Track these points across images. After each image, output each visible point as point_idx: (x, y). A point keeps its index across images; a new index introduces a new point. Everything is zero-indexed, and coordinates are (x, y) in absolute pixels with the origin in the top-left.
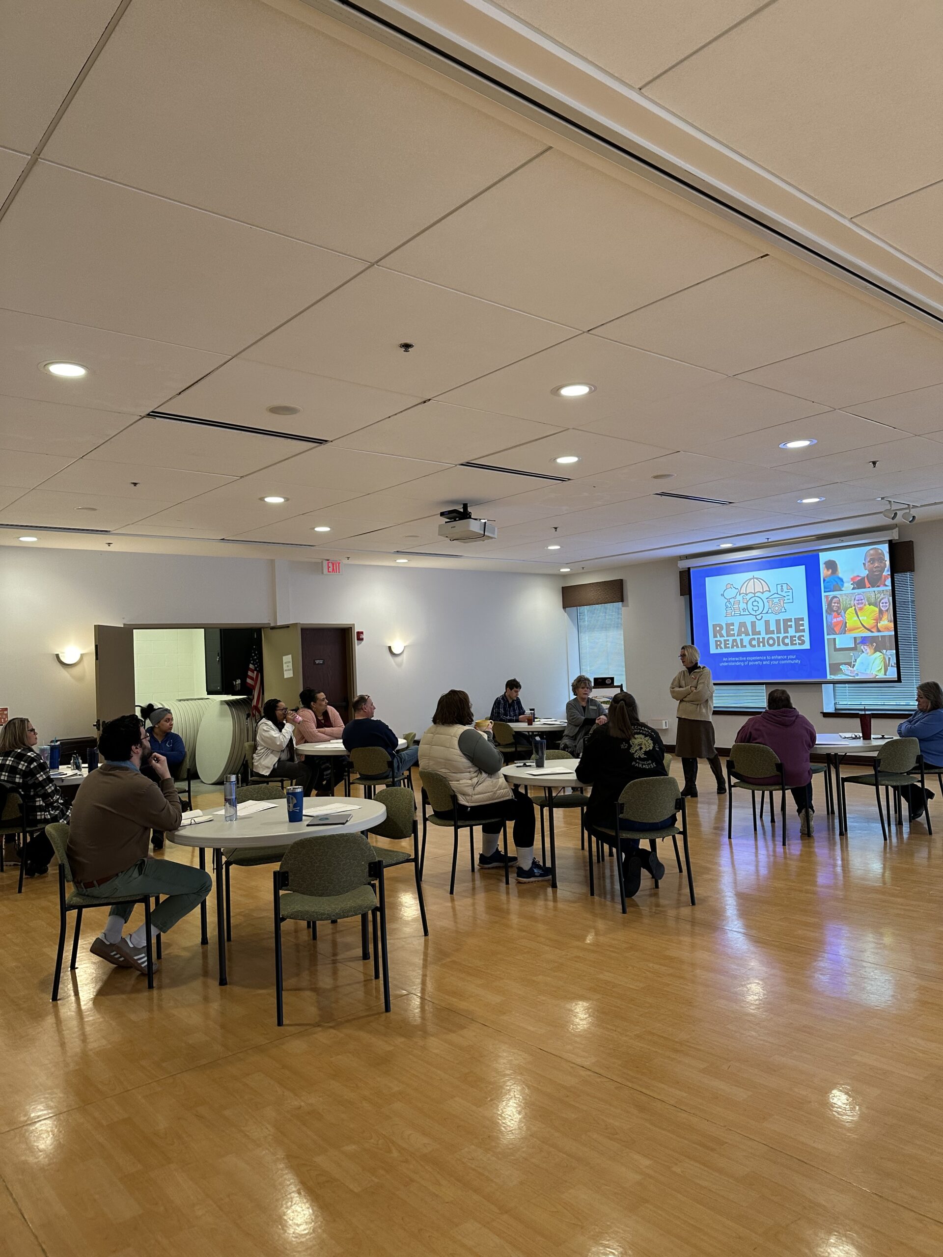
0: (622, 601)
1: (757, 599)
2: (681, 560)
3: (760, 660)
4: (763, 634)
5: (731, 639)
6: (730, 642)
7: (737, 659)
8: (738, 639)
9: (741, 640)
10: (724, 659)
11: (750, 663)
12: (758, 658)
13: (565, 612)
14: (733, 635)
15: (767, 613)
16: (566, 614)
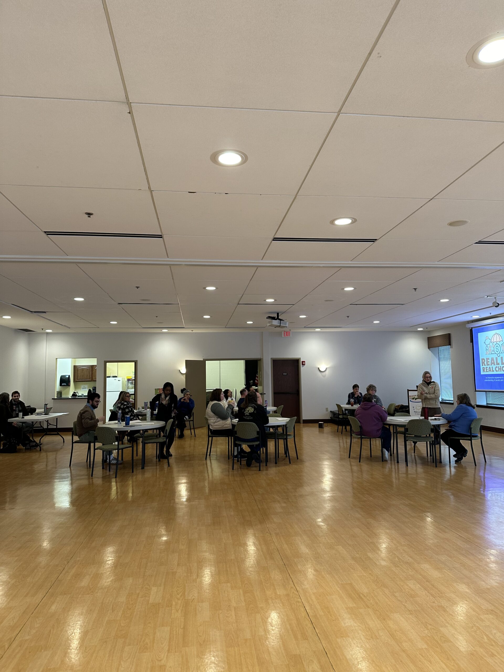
0: (450, 344)
1: (498, 345)
2: (468, 323)
3: (500, 379)
4: (500, 365)
5: (488, 366)
6: (488, 369)
7: (491, 378)
8: (491, 366)
9: (492, 367)
10: (486, 378)
11: (496, 380)
12: (499, 378)
13: (430, 350)
14: (489, 365)
15: (502, 353)
16: (430, 351)
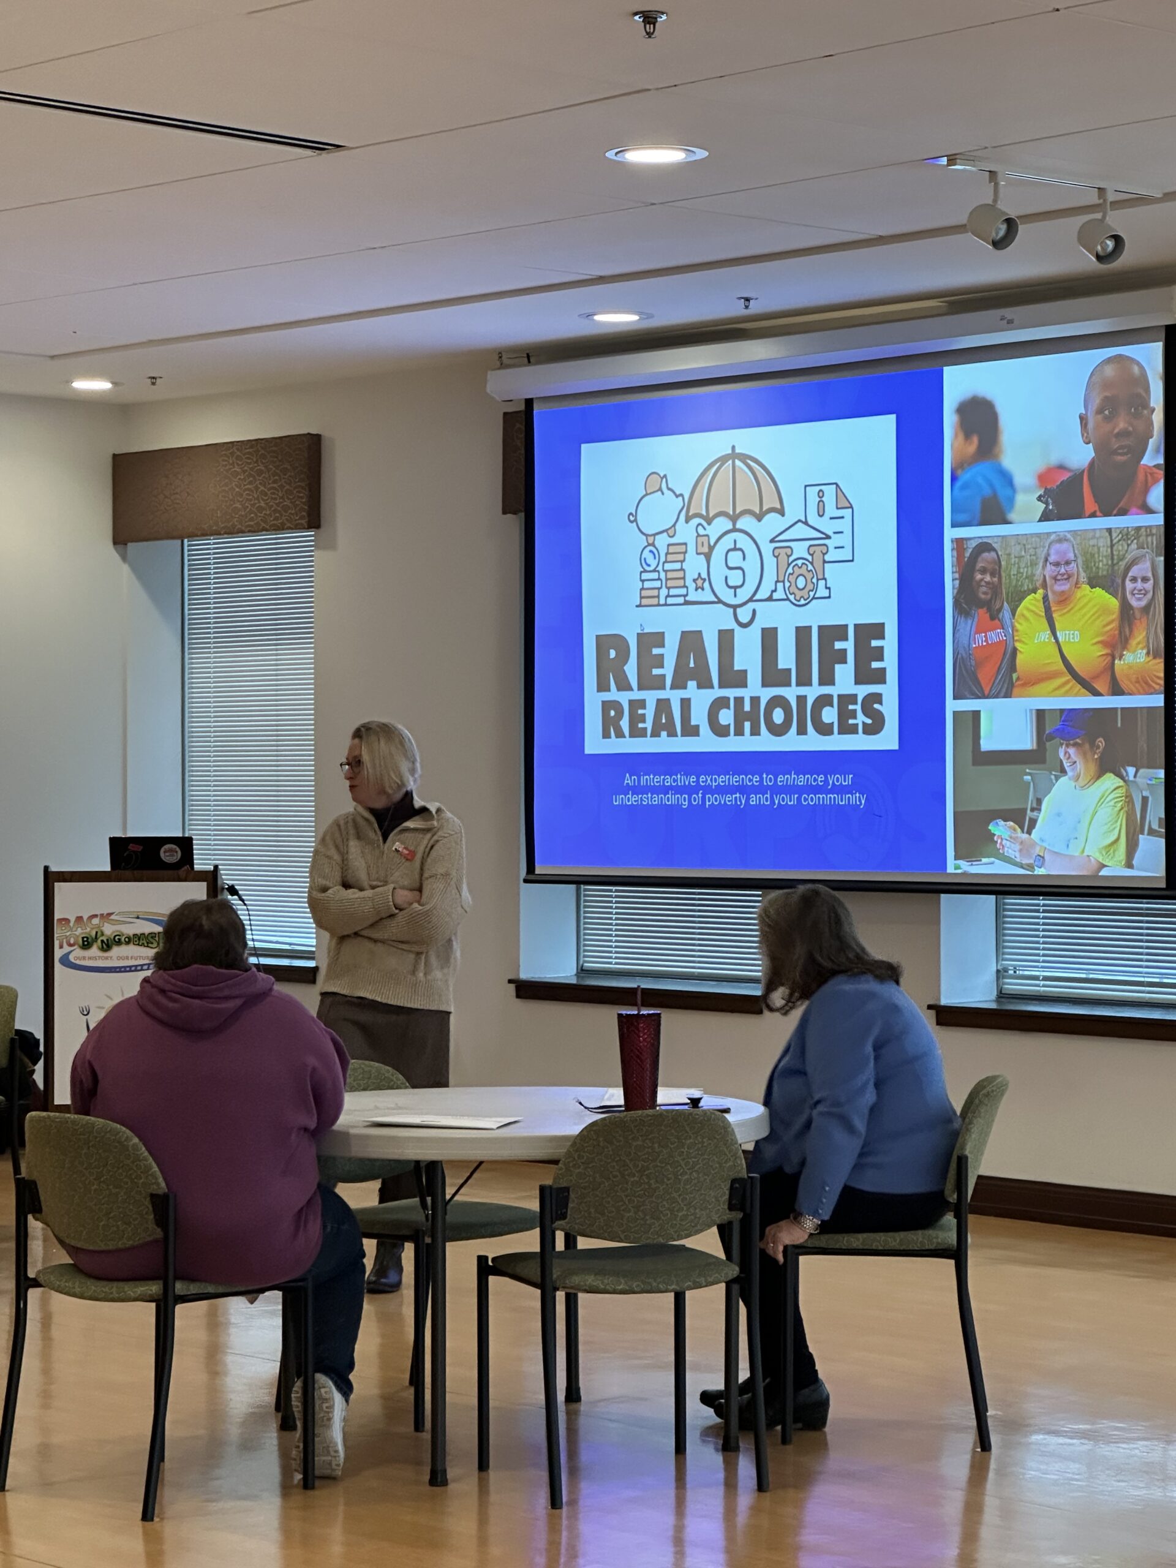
1: (743, 541)
2: (503, 366)
3: (742, 789)
4: (755, 688)
5: (651, 697)
6: (649, 712)
7: (669, 781)
8: (675, 697)
9: (686, 704)
10: (629, 780)
11: (711, 800)
12: (735, 780)
13: (124, 558)
14: (659, 683)
15: (770, 599)
16: (125, 568)
